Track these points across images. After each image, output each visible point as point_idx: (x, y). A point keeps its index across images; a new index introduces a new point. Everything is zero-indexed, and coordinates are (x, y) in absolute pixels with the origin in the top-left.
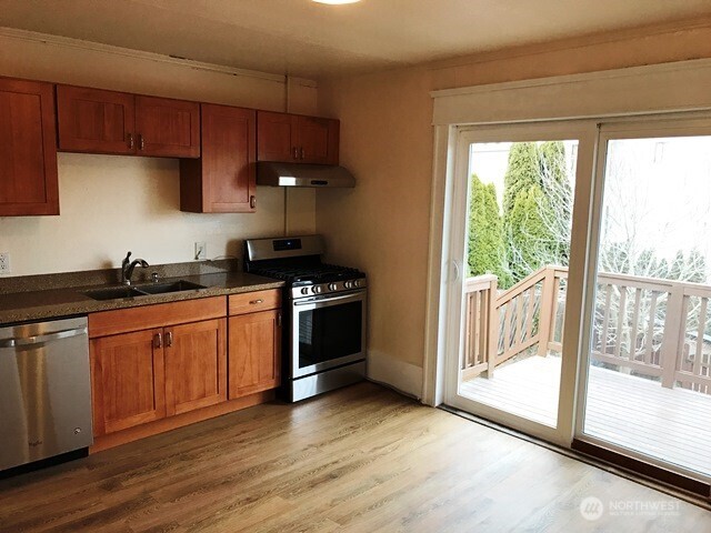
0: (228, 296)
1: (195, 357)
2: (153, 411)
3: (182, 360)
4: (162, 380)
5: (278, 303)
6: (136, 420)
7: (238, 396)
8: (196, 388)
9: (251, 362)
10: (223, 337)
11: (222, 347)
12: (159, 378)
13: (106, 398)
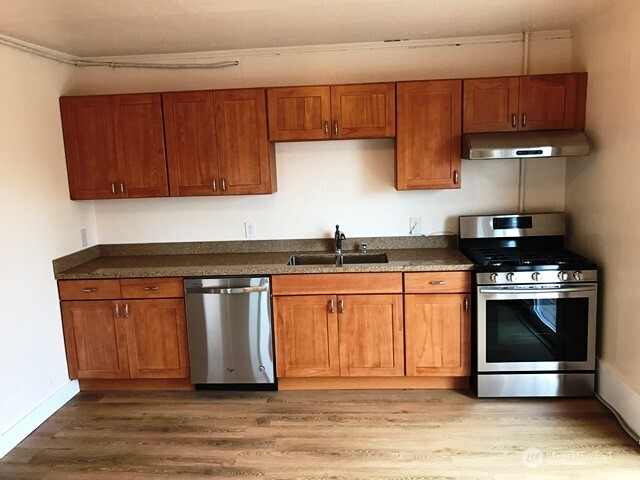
0: (403, 273)
1: (368, 327)
2: (327, 368)
3: (356, 328)
4: (336, 343)
5: (466, 287)
6: (312, 372)
7: (416, 374)
8: (370, 357)
9: (432, 345)
10: (399, 313)
11: (398, 323)
12: (334, 339)
13: (287, 347)
